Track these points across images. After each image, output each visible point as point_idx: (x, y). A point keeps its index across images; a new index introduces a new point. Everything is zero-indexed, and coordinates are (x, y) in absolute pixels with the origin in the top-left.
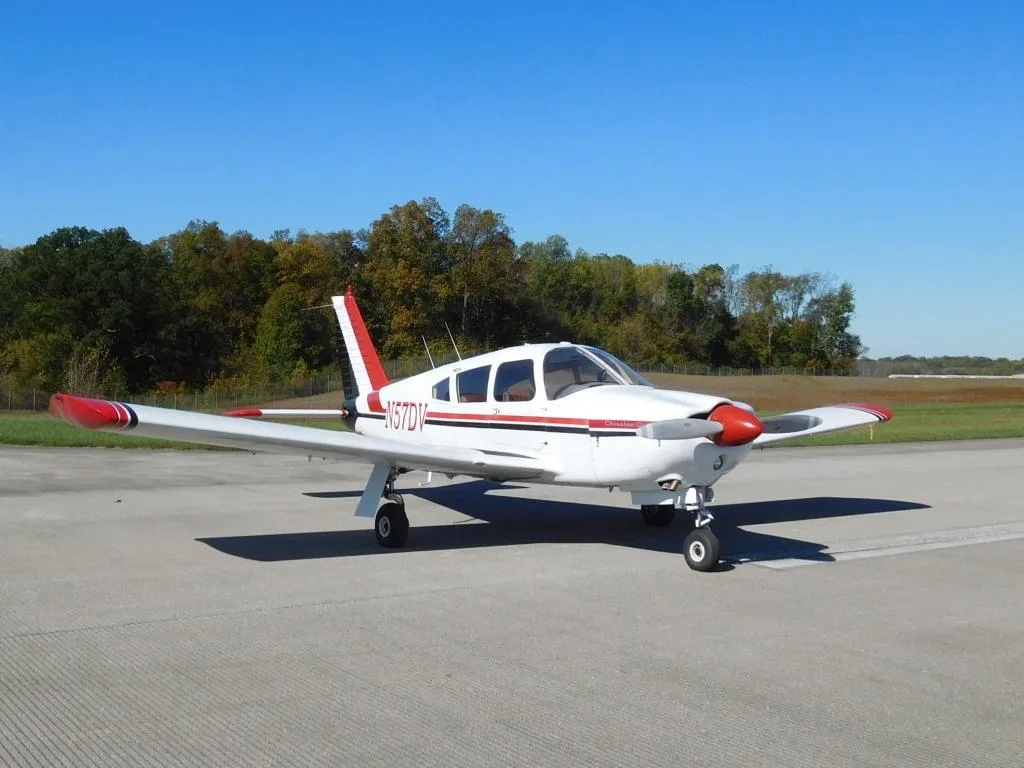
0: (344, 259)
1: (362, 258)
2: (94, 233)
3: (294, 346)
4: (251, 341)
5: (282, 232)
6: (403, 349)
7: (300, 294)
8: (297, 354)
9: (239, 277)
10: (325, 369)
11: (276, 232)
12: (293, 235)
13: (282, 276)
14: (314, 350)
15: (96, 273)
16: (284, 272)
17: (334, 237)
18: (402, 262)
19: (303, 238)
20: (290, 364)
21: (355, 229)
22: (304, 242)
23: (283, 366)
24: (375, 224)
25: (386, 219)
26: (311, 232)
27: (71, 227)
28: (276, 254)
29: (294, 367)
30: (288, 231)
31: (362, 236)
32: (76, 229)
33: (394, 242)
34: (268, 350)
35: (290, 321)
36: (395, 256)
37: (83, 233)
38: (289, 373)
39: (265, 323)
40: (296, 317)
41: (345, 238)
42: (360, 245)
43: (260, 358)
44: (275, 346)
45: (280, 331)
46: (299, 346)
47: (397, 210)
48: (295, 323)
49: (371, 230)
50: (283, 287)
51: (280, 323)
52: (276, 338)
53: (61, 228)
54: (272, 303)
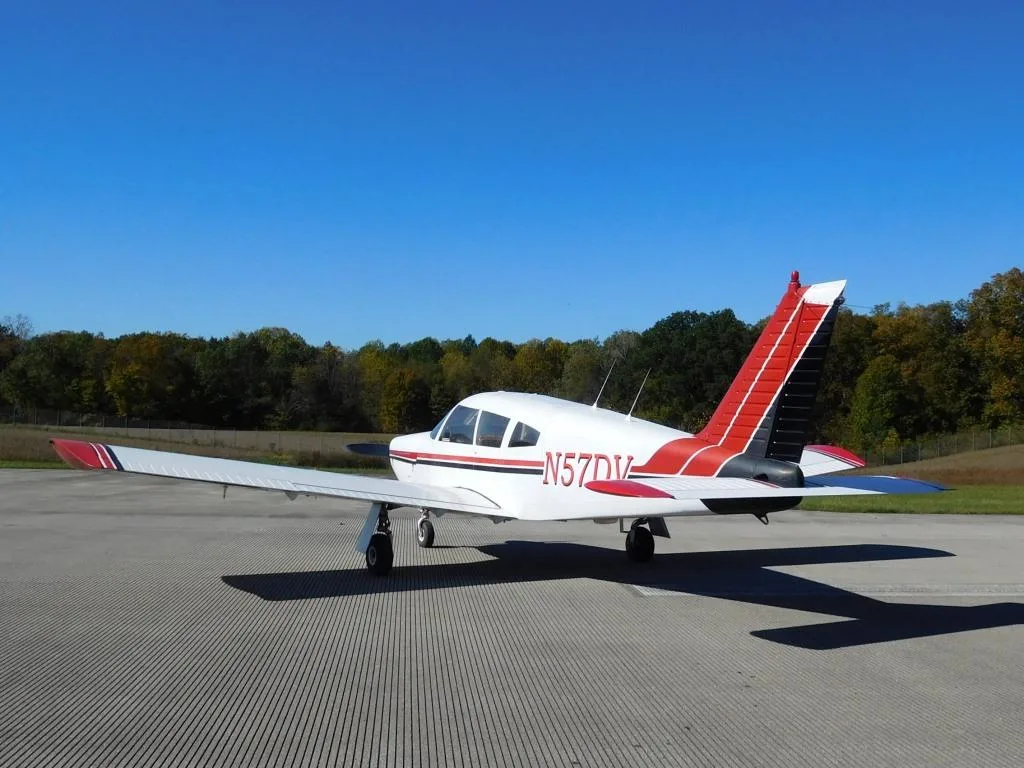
0: (942, 330)
1: (960, 327)
2: (703, 315)
3: (888, 415)
4: (846, 411)
5: (882, 306)
6: (1004, 418)
7: (895, 365)
8: (889, 423)
9: (839, 350)
10: (918, 438)
11: (877, 307)
12: (893, 309)
13: (879, 349)
14: (909, 420)
15: (703, 352)
16: (882, 344)
17: (934, 308)
18: (1004, 331)
19: (904, 311)
20: (883, 433)
21: (953, 300)
22: (903, 315)
23: (876, 435)
24: (976, 293)
25: (986, 288)
26: (912, 304)
27: (684, 311)
28: (875, 327)
29: (886, 435)
30: (888, 305)
31: (961, 306)
32: (687, 312)
33: (995, 311)
34: (862, 421)
35: (885, 391)
36: (996, 324)
37: (695, 316)
38: (881, 442)
39: (861, 392)
40: (891, 388)
41: (943, 309)
42: (959, 315)
43: (855, 428)
44: (868, 415)
45: (873, 401)
46: (893, 415)
47: (999, 279)
48: (889, 394)
49: (971, 300)
50: (878, 359)
51: (874, 393)
52: (870, 408)
53: (675, 312)
54: (868, 374)
